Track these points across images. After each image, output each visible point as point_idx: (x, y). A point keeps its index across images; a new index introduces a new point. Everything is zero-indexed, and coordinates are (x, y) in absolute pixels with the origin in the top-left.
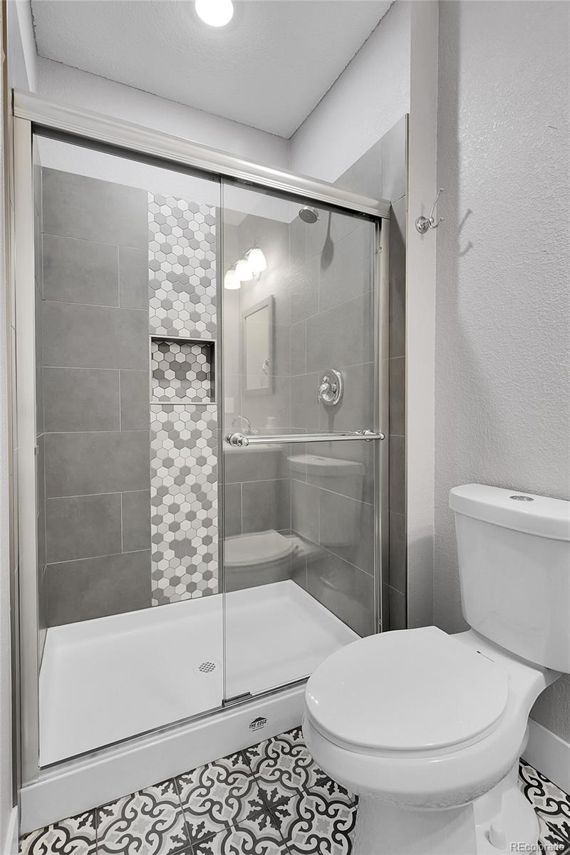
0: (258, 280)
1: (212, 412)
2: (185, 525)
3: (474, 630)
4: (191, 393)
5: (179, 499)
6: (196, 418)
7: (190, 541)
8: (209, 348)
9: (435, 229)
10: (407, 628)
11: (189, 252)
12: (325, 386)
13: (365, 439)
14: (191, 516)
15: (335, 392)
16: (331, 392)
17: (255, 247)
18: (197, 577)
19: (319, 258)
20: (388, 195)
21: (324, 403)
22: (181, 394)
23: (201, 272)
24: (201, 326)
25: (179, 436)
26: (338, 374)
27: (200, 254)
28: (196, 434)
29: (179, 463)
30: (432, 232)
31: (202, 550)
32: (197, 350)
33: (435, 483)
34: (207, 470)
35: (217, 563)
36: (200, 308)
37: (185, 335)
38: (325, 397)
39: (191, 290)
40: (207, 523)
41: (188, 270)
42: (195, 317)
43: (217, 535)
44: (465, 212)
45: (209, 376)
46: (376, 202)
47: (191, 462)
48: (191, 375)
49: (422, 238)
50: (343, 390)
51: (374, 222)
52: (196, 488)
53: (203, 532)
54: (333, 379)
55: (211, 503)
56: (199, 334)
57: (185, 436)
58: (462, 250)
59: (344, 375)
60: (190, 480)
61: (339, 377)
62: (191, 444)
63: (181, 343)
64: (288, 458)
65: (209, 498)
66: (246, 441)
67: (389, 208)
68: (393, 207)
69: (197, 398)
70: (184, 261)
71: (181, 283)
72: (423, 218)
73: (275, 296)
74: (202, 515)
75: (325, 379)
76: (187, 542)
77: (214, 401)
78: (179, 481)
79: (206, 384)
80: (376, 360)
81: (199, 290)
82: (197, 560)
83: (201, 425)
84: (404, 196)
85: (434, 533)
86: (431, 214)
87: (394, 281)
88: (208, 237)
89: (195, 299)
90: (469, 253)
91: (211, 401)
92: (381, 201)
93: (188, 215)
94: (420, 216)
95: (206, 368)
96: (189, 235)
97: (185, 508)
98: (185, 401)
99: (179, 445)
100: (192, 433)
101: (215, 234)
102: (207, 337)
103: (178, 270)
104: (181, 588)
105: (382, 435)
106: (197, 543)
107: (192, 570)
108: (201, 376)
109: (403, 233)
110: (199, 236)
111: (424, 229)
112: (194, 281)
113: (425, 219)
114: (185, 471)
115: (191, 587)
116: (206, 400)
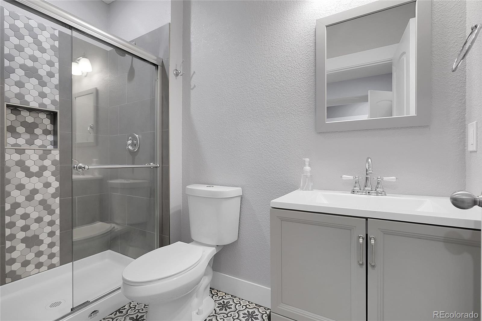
0: (86, 76)
1: (56, 154)
2: (34, 227)
3: (195, 241)
4: (38, 142)
5: (29, 210)
6: (43, 158)
7: (38, 236)
8: (53, 116)
9: (182, 76)
10: (170, 244)
11: (38, 54)
12: (130, 142)
13: (150, 167)
14: (39, 220)
15: (135, 145)
16: (133, 145)
17: (84, 57)
18: (43, 258)
19: (126, 75)
20: (161, 56)
21: (129, 151)
22: (30, 142)
23: (47, 68)
24: (47, 101)
25: (30, 170)
26: (137, 136)
27: (46, 57)
28: (43, 168)
29: (29, 187)
30: (180, 78)
31: (48, 240)
32: (43, 116)
33: (182, 186)
34: (52, 190)
35: (59, 247)
36: (46, 90)
37: (34, 105)
38: (130, 147)
39: (40, 78)
40: (51, 223)
41: (37, 65)
42: (43, 95)
43: (59, 230)
44: (193, 72)
45: (52, 132)
46: (155, 58)
47: (39, 186)
48: (38, 131)
49: (176, 78)
50: (140, 144)
51: (155, 66)
52: (43, 202)
53: (49, 229)
54: (134, 138)
55: (55, 210)
56: (46, 106)
57: (34, 169)
58: (192, 87)
59: (140, 137)
60: (38, 197)
61: (137, 137)
62: (39, 174)
63: (31, 110)
64: (108, 181)
65: (53, 208)
66: (87, 167)
67: (162, 61)
68: (164, 61)
69: (43, 146)
70: (34, 59)
71: (31, 72)
72: (176, 70)
73: (98, 89)
74: (47, 218)
75: (130, 138)
76: (36, 237)
77: (57, 148)
78: (30, 198)
79: (50, 138)
80: (156, 130)
81: (46, 79)
82: (43, 247)
83: (47, 163)
84: (168, 58)
85: (182, 208)
86: (180, 70)
87: (164, 95)
88: (53, 47)
89: (43, 84)
90: (194, 89)
91: (54, 148)
92: (158, 58)
93: (37, 31)
94: (175, 69)
95: (50, 127)
96: (38, 43)
97: (34, 215)
98: (33, 147)
99: (29, 174)
100: (40, 167)
101: (58, 47)
102: (52, 108)
103: (29, 63)
104: (31, 268)
105: (158, 165)
106: (43, 236)
107: (39, 254)
108: (46, 132)
109: (168, 74)
110: (46, 46)
111: (177, 75)
112: (42, 72)
113: (177, 71)
114: (35, 192)
115: (39, 265)
116: (50, 147)
